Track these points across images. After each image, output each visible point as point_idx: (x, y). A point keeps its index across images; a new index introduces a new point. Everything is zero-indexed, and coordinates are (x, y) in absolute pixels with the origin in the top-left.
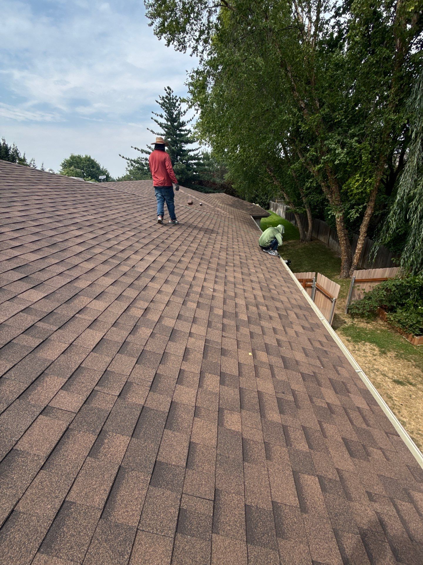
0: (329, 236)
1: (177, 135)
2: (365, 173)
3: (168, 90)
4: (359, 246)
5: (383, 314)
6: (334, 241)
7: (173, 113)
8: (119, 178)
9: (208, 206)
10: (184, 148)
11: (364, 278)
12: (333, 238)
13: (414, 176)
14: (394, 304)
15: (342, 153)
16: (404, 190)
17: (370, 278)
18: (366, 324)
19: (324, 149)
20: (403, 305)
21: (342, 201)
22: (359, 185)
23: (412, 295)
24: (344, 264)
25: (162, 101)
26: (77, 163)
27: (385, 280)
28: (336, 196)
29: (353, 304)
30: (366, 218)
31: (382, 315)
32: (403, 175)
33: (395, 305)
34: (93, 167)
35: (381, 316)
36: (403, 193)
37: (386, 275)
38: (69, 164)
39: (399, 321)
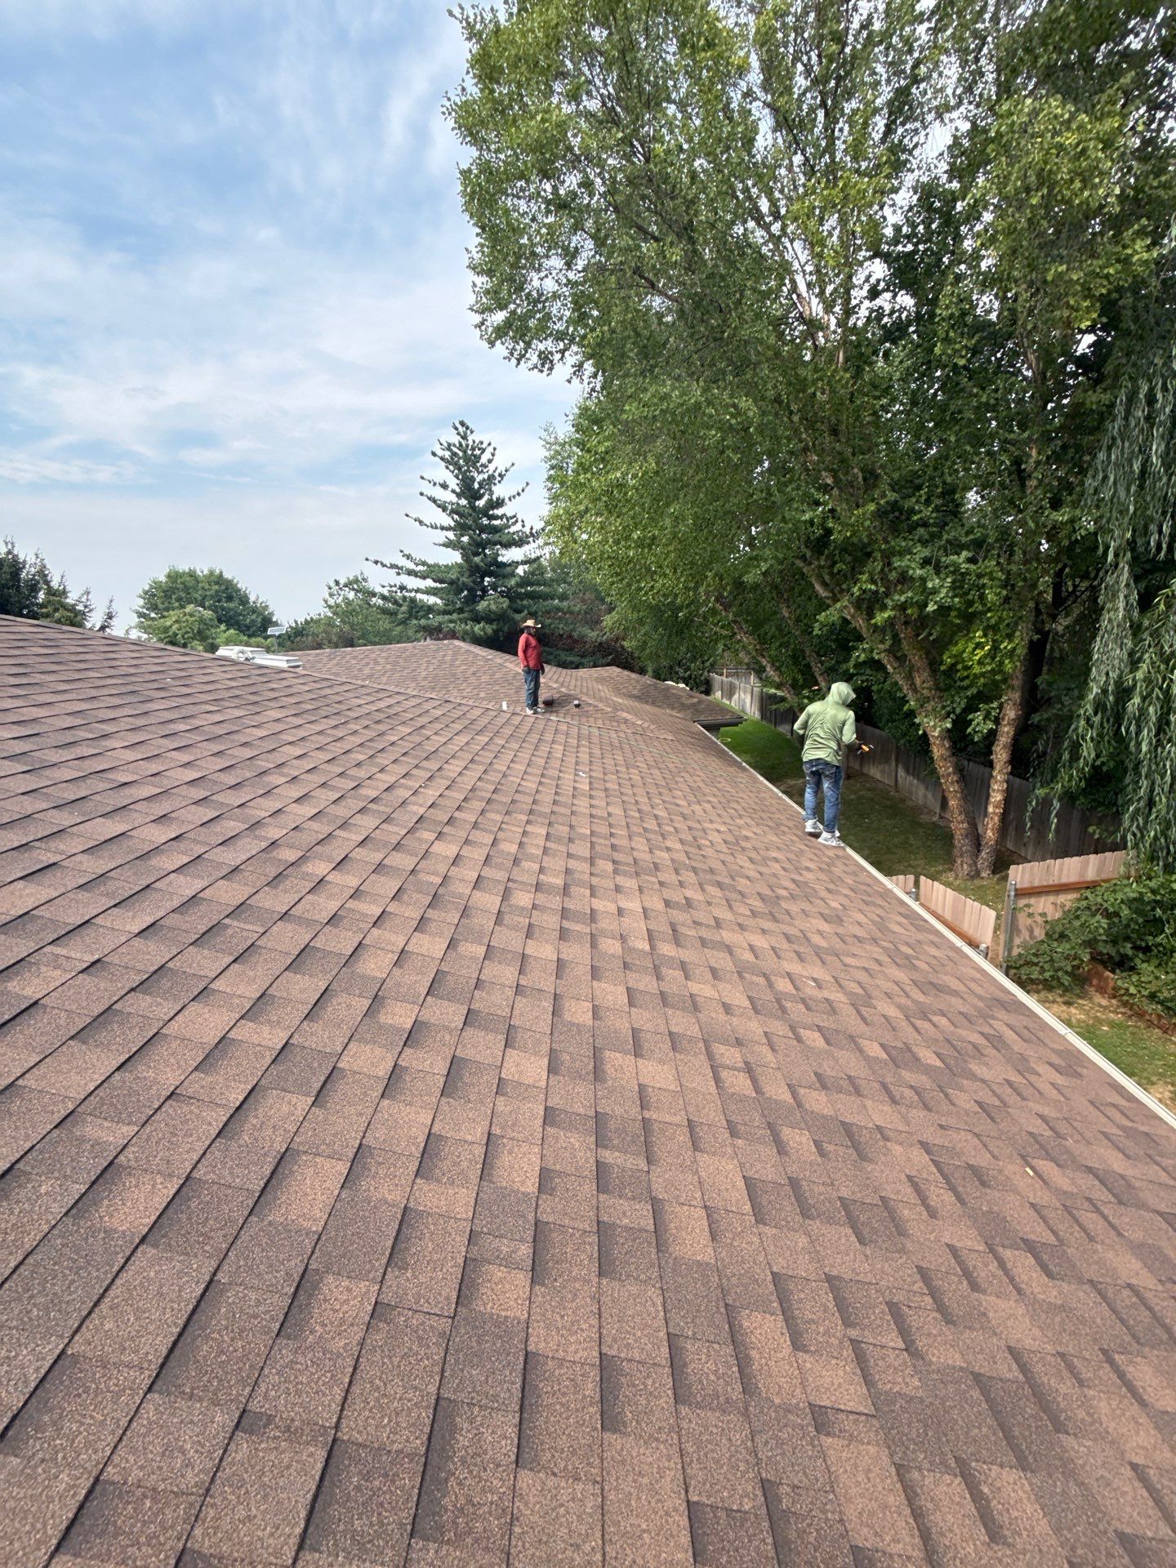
0: (897, 766)
1: (483, 529)
2: (994, 628)
3: (461, 429)
4: (997, 797)
5: (1100, 976)
6: (910, 778)
7: (473, 479)
8: (296, 622)
9: (597, 710)
10: (500, 559)
11: (1036, 884)
12: (908, 772)
13: (1125, 641)
14: (1127, 949)
15: (941, 590)
16: (1107, 674)
17: (1051, 883)
18: (1064, 1008)
19: (893, 576)
20: (1147, 950)
21: (938, 689)
22: (985, 656)
23: (1168, 922)
24: (961, 841)
25: (447, 454)
26: (186, 589)
27: (1092, 886)
28: (922, 679)
29: (1020, 955)
30: (1006, 729)
31: (1100, 980)
32: (1098, 639)
33: (1130, 952)
34: (230, 598)
35: (1095, 982)
36: (1104, 679)
37: (1091, 875)
38: (164, 592)
39: (1152, 997)
